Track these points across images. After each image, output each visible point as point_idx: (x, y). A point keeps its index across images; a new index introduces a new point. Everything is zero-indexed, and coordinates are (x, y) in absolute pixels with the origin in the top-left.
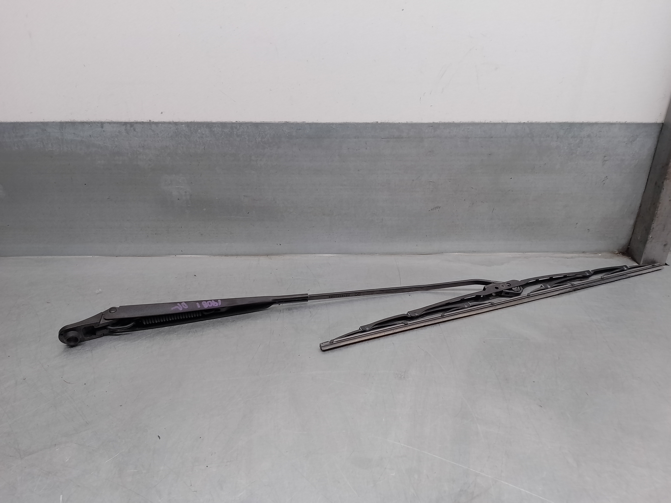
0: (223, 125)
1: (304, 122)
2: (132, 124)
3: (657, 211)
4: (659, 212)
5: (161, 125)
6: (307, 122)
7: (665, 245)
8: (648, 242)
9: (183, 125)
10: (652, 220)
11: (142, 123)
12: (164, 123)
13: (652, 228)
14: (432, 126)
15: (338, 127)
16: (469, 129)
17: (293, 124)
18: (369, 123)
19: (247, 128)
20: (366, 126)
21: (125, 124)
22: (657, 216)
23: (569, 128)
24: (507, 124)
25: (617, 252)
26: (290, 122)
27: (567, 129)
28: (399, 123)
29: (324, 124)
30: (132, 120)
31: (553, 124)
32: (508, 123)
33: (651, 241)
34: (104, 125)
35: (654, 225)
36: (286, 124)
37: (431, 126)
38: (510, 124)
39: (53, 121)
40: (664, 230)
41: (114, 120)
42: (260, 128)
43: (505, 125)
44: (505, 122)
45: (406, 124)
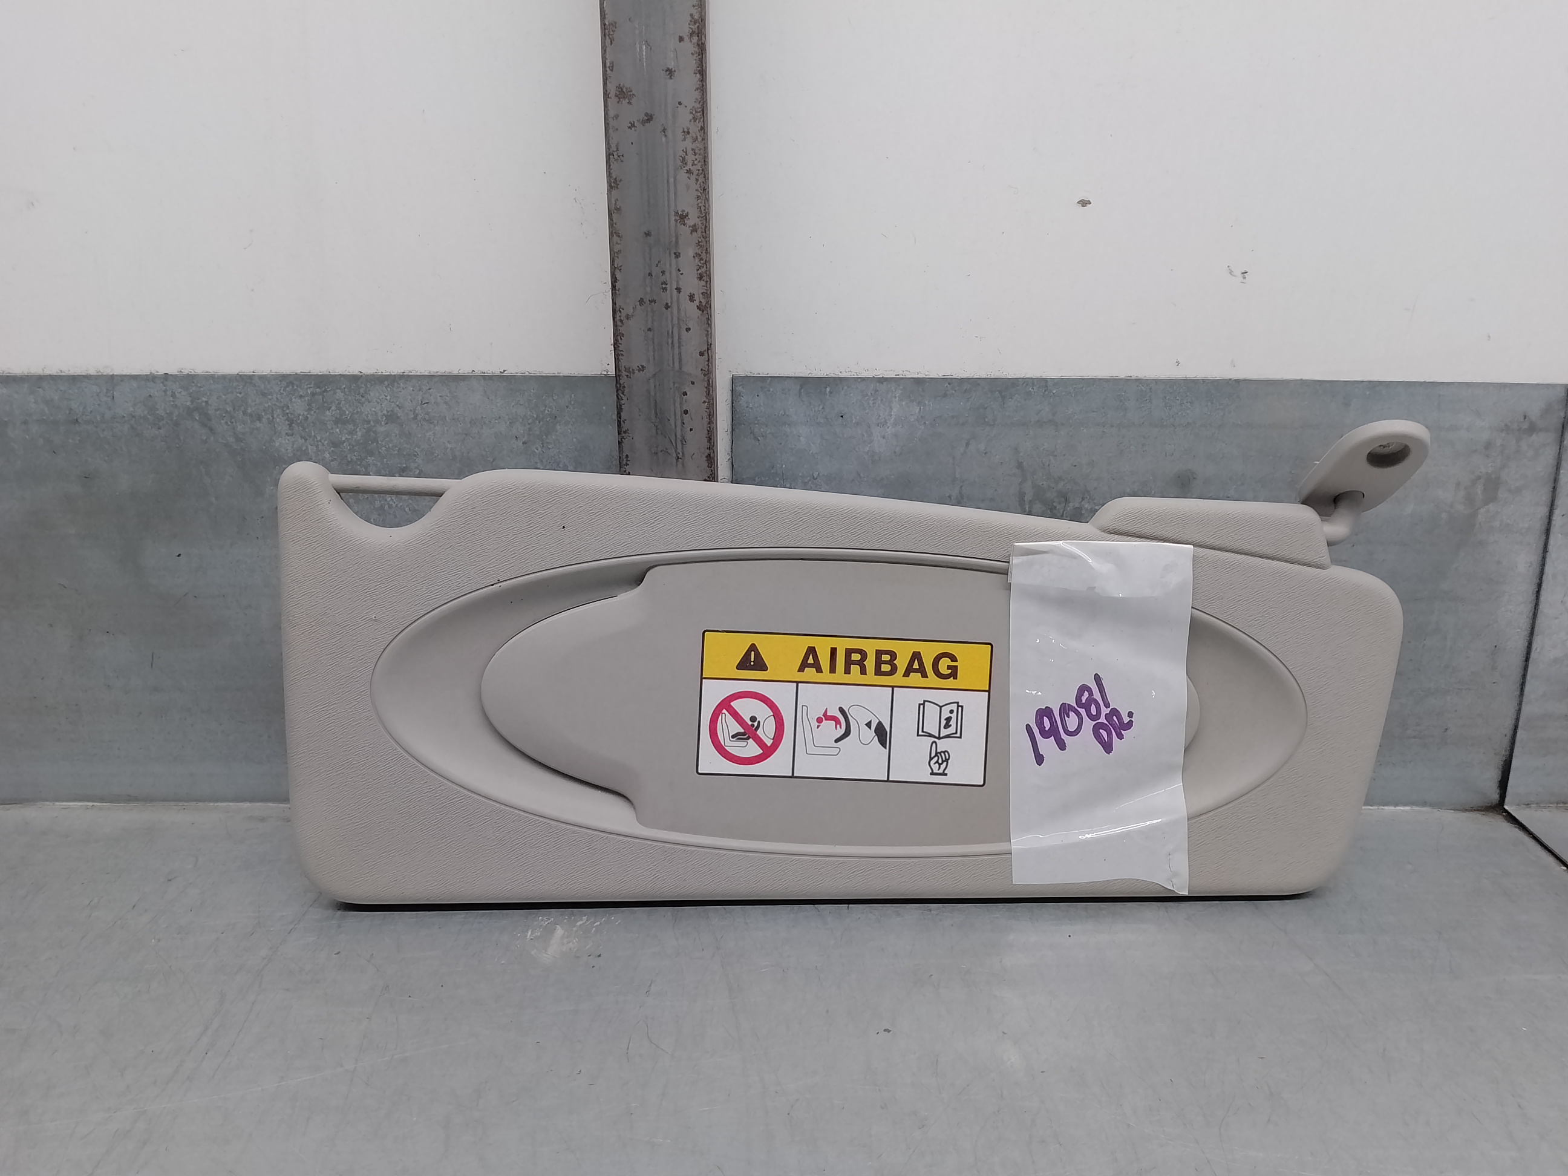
23: (318, 390)
24: (113, 381)
27: (313, 394)
31: (263, 378)
32: (113, 376)
44: (108, 372)
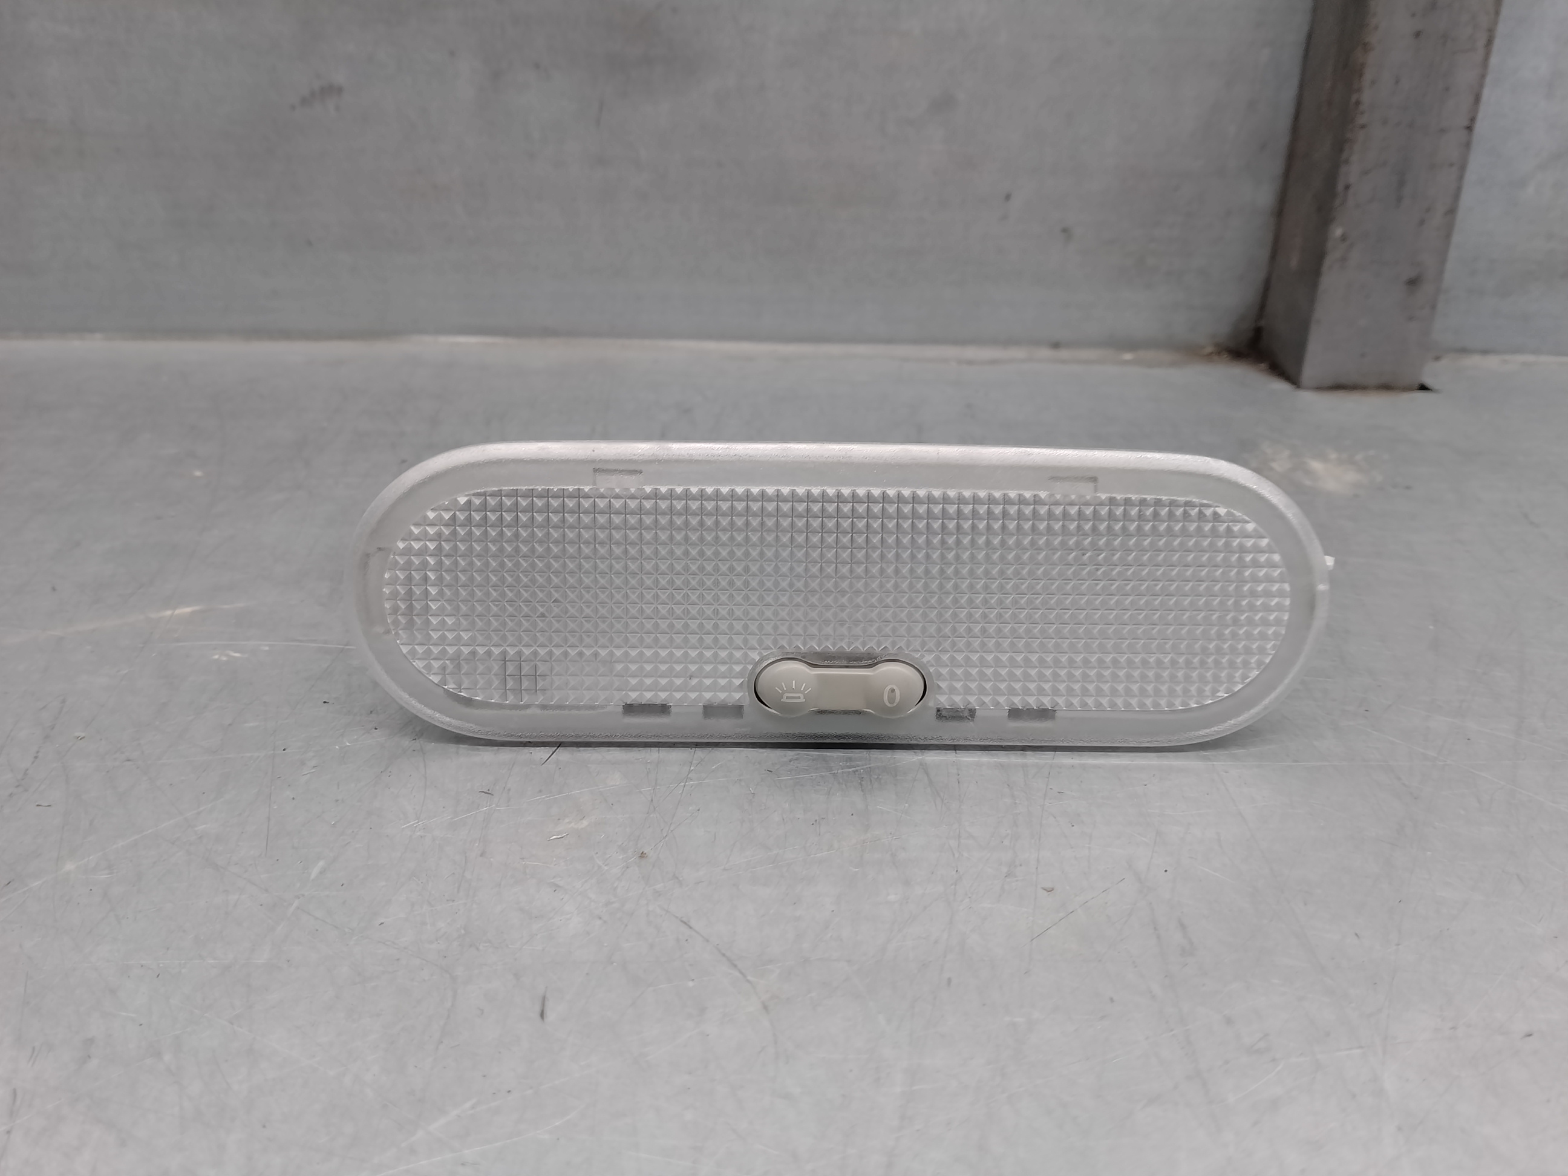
3: (1359, 90)
4: (1366, 97)
7: (1413, 283)
8: (1328, 262)
10: (1340, 145)
13: (1340, 187)
22: (1362, 120)
25: (1209, 349)
33: (1344, 259)
35: (1352, 172)
40: (1399, 199)
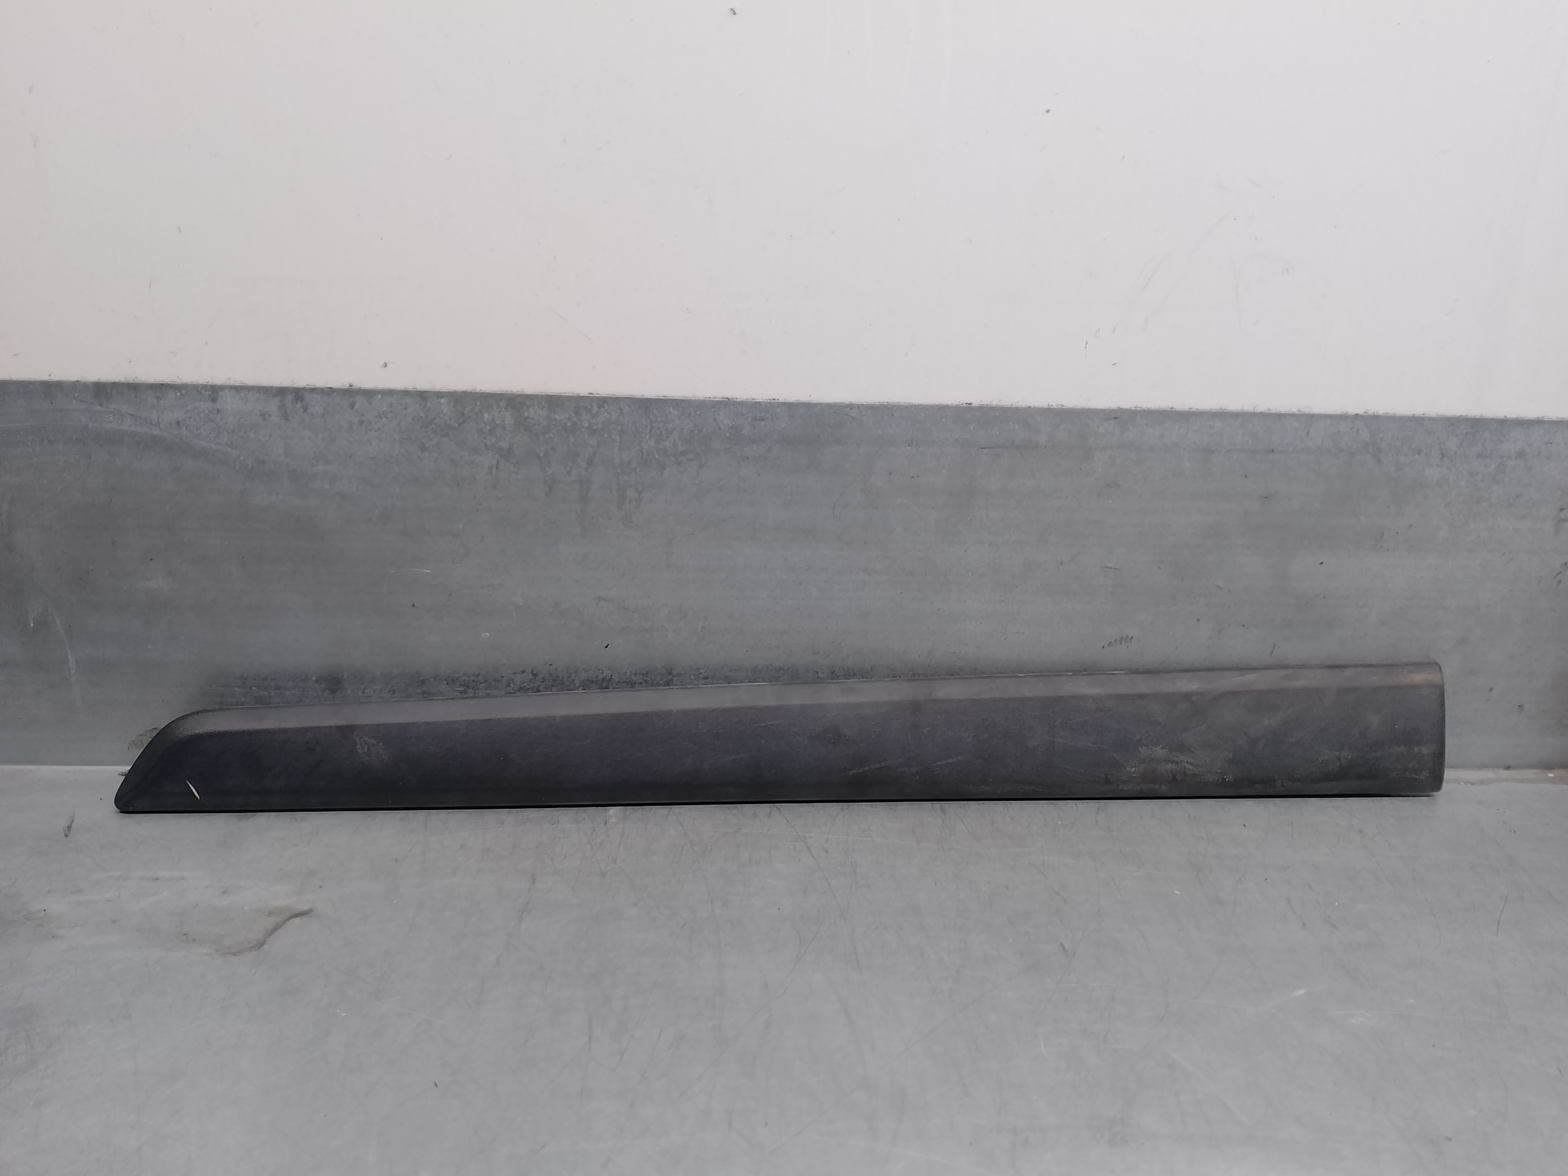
0: (553, 402)
1: (775, 399)
2: (298, 394)
5: (380, 396)
6: (782, 400)
9: (443, 401)
11: (330, 391)
12: (390, 393)
14: (1116, 418)
15: (864, 415)
16: (1212, 427)
17: (743, 404)
18: (947, 406)
19: (618, 411)
20: (938, 413)
21: (281, 392)
26: (737, 399)
28: (1030, 407)
29: (829, 406)
30: (301, 382)
34: (221, 393)
36: (726, 404)
37: (1114, 417)
38: (1321, 417)
39: (76, 380)
41: (251, 380)
42: (655, 411)
43: (1309, 419)
45: (1048, 412)
